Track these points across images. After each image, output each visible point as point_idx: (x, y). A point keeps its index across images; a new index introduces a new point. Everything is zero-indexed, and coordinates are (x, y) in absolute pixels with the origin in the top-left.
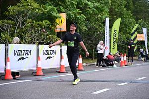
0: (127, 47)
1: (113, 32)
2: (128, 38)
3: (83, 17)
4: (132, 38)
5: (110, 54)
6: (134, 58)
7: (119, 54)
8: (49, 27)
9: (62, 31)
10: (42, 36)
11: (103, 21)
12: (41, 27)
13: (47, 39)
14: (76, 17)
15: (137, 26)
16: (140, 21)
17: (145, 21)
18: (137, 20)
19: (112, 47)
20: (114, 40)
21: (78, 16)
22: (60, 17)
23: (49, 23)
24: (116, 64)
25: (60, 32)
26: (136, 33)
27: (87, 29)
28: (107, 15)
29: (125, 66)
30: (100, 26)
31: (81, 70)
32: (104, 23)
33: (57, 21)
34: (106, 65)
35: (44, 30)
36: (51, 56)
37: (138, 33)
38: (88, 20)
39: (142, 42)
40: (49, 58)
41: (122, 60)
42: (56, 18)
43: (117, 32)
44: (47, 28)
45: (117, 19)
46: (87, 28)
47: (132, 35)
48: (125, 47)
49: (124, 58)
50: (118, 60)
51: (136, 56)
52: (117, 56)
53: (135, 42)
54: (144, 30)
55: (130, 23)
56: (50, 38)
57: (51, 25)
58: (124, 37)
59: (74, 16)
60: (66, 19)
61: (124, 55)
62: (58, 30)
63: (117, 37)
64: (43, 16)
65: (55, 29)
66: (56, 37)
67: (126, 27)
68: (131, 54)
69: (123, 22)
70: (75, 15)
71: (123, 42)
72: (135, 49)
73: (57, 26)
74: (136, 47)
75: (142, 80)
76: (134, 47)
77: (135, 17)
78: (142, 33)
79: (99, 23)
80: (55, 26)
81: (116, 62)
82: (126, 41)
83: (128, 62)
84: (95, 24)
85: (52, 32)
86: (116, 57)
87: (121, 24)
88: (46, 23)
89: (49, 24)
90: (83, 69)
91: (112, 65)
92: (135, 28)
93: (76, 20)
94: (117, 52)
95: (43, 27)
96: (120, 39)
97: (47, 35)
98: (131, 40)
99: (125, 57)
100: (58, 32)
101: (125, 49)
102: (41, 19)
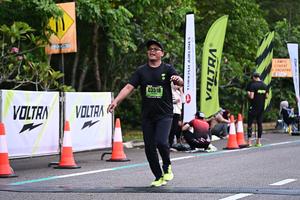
0: (247, 96)
1: (206, 54)
2: (247, 70)
3: (124, 13)
4: (260, 70)
5: (197, 115)
6: (263, 125)
7: (225, 116)
8: (28, 41)
9: (64, 51)
10: (10, 66)
11: (178, 24)
12: (8, 40)
13: (23, 73)
14: (106, 14)
15: (271, 36)
16: (279, 24)
17: (294, 23)
18: (272, 20)
19: (204, 95)
20: (211, 76)
21: (110, 11)
22: (60, 13)
23: (29, 29)
24: (215, 143)
25: (59, 55)
26: (270, 55)
27: (134, 48)
28: (189, 8)
29: (241, 147)
30: (172, 37)
31: (119, 161)
32: (182, 29)
33: (52, 23)
34: (187, 146)
35: (16, 50)
36: (35, 122)
37: (276, 55)
38: (139, 22)
39: (287, 83)
40: (30, 127)
41: (233, 131)
42: (50, 15)
43: (219, 54)
44: (25, 43)
45: (216, 17)
46: (136, 42)
47: (258, 61)
48: (240, 96)
49: (237, 127)
50: (222, 132)
51: (270, 121)
52: (218, 121)
53: (267, 81)
54: (293, 49)
55: (254, 30)
56: (31, 71)
57: (36, 34)
58: (237, 67)
59: (98, 11)
60: (77, 18)
61: (237, 119)
62: (54, 49)
63: (216, 69)
64: (14, 11)
65: (47, 47)
66: (48, 67)
67: (244, 42)
68: (256, 116)
69: (234, 25)
70: (101, 8)
71: (236, 81)
72: (267, 102)
73: (53, 38)
74: (269, 96)
75: (286, 187)
76: (264, 96)
77: (267, 12)
78: (287, 57)
79: (168, 30)
80: (46, 39)
81: (214, 138)
82: (241, 80)
83: (249, 136)
84: (158, 31)
85: (38, 54)
86: (214, 124)
87: (229, 31)
88: (21, 29)
89: (29, 33)
90: (124, 157)
91: (206, 146)
92: (266, 43)
93: (103, 20)
94: (219, 108)
95: (13, 41)
96: (225, 73)
97: (24, 62)
98: (257, 76)
99: (240, 123)
100: (53, 55)
101: (241, 102)
102: (6, 19)
